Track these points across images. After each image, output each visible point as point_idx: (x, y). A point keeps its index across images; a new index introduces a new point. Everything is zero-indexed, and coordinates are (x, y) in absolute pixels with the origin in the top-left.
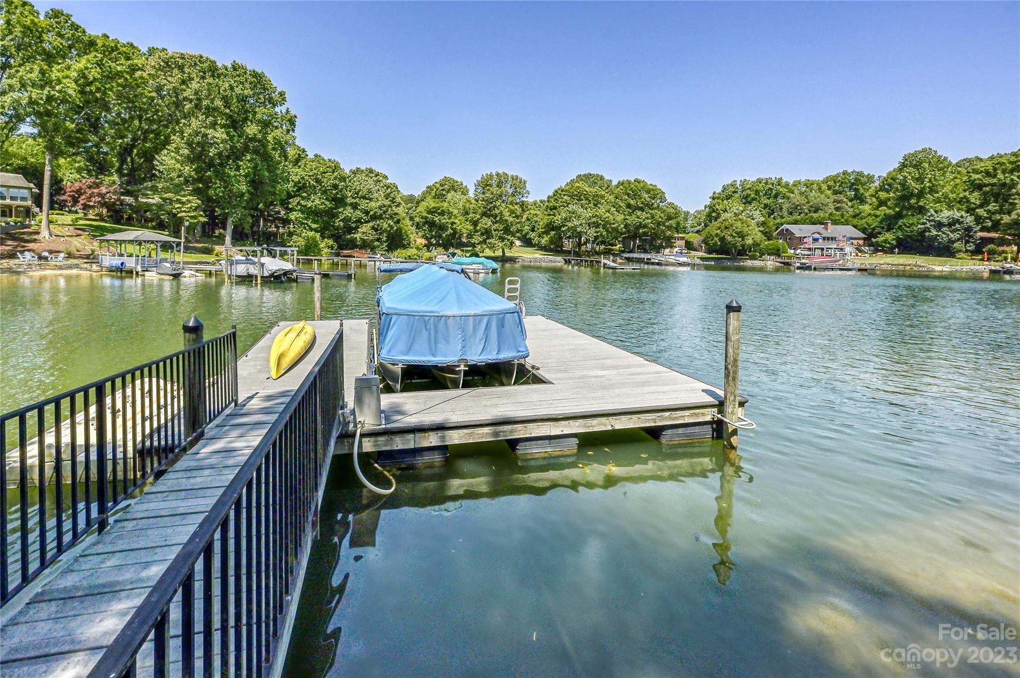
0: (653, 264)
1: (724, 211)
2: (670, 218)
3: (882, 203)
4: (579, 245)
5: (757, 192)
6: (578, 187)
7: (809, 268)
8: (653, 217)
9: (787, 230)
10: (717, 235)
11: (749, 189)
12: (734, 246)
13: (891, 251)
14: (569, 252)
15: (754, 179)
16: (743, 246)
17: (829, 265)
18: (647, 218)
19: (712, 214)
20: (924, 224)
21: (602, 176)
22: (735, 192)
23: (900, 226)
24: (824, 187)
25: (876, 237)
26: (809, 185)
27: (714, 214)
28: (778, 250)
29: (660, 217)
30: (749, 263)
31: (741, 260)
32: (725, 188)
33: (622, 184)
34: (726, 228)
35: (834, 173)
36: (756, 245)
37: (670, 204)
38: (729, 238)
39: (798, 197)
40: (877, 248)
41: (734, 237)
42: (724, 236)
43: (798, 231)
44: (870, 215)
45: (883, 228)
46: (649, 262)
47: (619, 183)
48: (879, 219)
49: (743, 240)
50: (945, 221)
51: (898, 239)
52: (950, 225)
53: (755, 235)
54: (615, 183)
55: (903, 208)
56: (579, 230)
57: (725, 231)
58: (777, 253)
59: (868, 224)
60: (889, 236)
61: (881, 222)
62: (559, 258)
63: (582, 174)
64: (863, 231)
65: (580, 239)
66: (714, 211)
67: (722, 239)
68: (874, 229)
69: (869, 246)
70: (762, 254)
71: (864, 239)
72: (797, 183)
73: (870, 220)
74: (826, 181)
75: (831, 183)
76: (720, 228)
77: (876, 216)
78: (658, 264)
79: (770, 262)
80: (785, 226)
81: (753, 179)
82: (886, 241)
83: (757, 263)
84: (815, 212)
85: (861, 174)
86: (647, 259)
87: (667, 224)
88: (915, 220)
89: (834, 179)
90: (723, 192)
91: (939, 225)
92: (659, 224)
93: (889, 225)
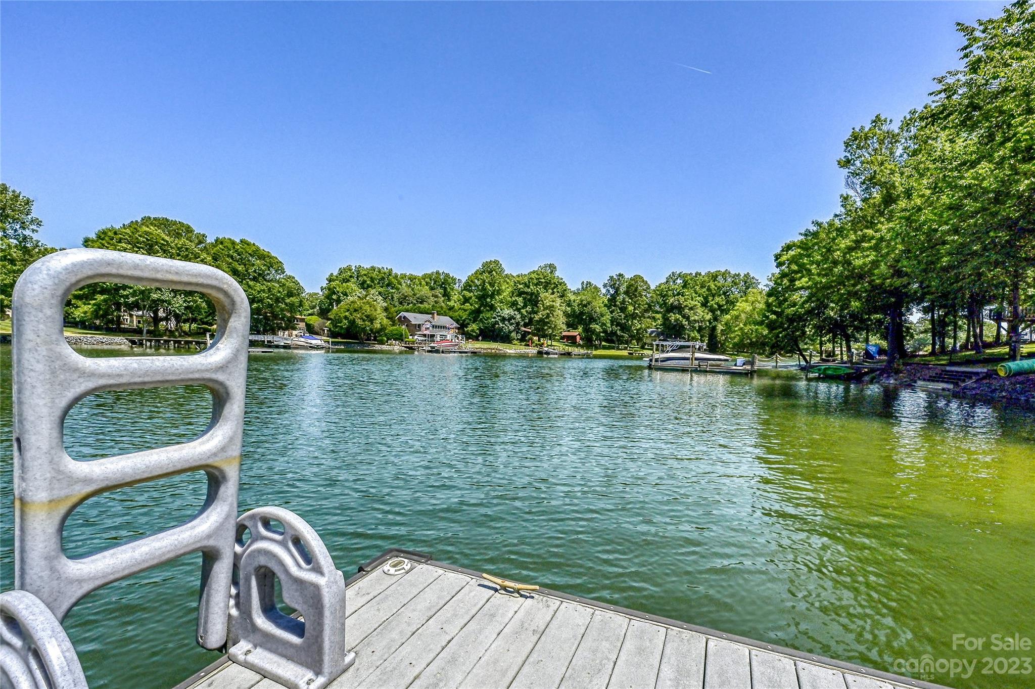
0: (277, 347)
1: (344, 295)
2: (290, 294)
3: (466, 300)
4: (156, 320)
5: (372, 280)
6: (147, 233)
7: (437, 351)
8: (269, 290)
9: (405, 317)
10: (346, 318)
11: (365, 275)
12: (364, 329)
13: (476, 338)
14: (139, 331)
15: (369, 267)
16: (371, 330)
17: (450, 348)
18: (264, 291)
19: (332, 296)
20: (494, 318)
21: (189, 227)
22: (351, 277)
23: (481, 319)
24: (424, 283)
25: (467, 327)
26: (412, 278)
27: (334, 297)
28: (402, 335)
29: (279, 292)
30: (378, 347)
31: (369, 344)
32: (341, 272)
33: (222, 243)
34: (356, 310)
35: (429, 272)
36: (383, 329)
37: (290, 277)
38: (360, 322)
39: (406, 289)
40: (469, 336)
41: (364, 321)
42: (354, 319)
43: (415, 318)
44: (460, 309)
45: (470, 320)
46: (270, 345)
47: (216, 241)
48: (467, 313)
49: (372, 323)
50: (506, 316)
51: (480, 329)
52: (509, 320)
53: (381, 319)
54: (210, 240)
55: (482, 305)
56: (155, 296)
57: (355, 314)
58: (400, 338)
59: (459, 316)
60: (473, 327)
61: (469, 315)
62: (118, 339)
63: (152, 216)
64: (457, 321)
65: (156, 312)
66: (334, 293)
67: (353, 322)
68: (464, 321)
69: (462, 334)
70: (388, 339)
71: (458, 329)
72: (404, 276)
73: (461, 312)
74: (425, 277)
75: (427, 280)
76: (348, 310)
77: (465, 310)
78: (285, 347)
79: (397, 347)
80: (403, 314)
81: (367, 265)
82: (473, 331)
83: (385, 347)
84: (421, 303)
85: (447, 275)
86: (268, 342)
87: (288, 301)
88: (488, 315)
89: (430, 276)
90: (340, 274)
91: (503, 320)
92: (277, 300)
93: (474, 318)
